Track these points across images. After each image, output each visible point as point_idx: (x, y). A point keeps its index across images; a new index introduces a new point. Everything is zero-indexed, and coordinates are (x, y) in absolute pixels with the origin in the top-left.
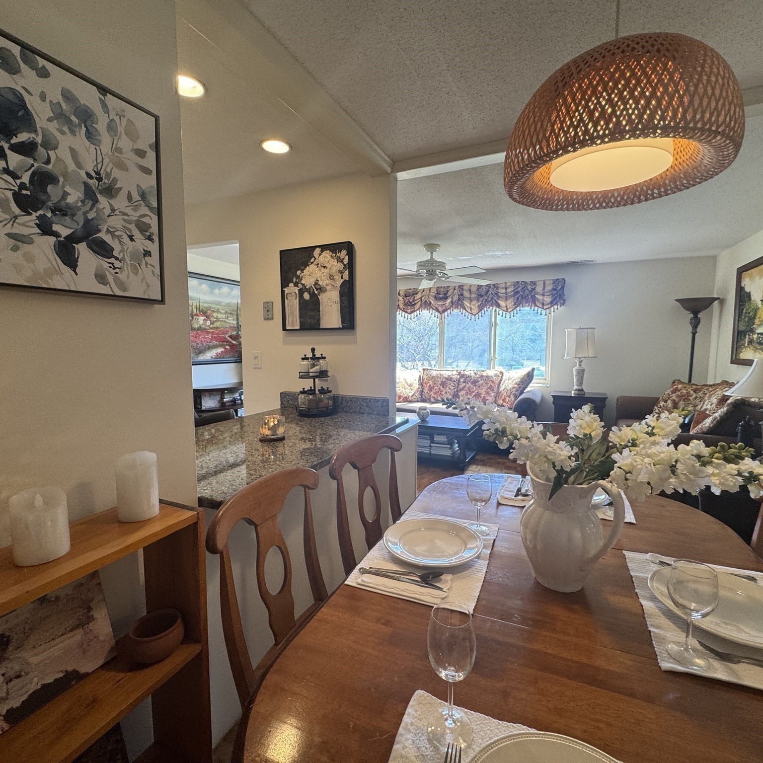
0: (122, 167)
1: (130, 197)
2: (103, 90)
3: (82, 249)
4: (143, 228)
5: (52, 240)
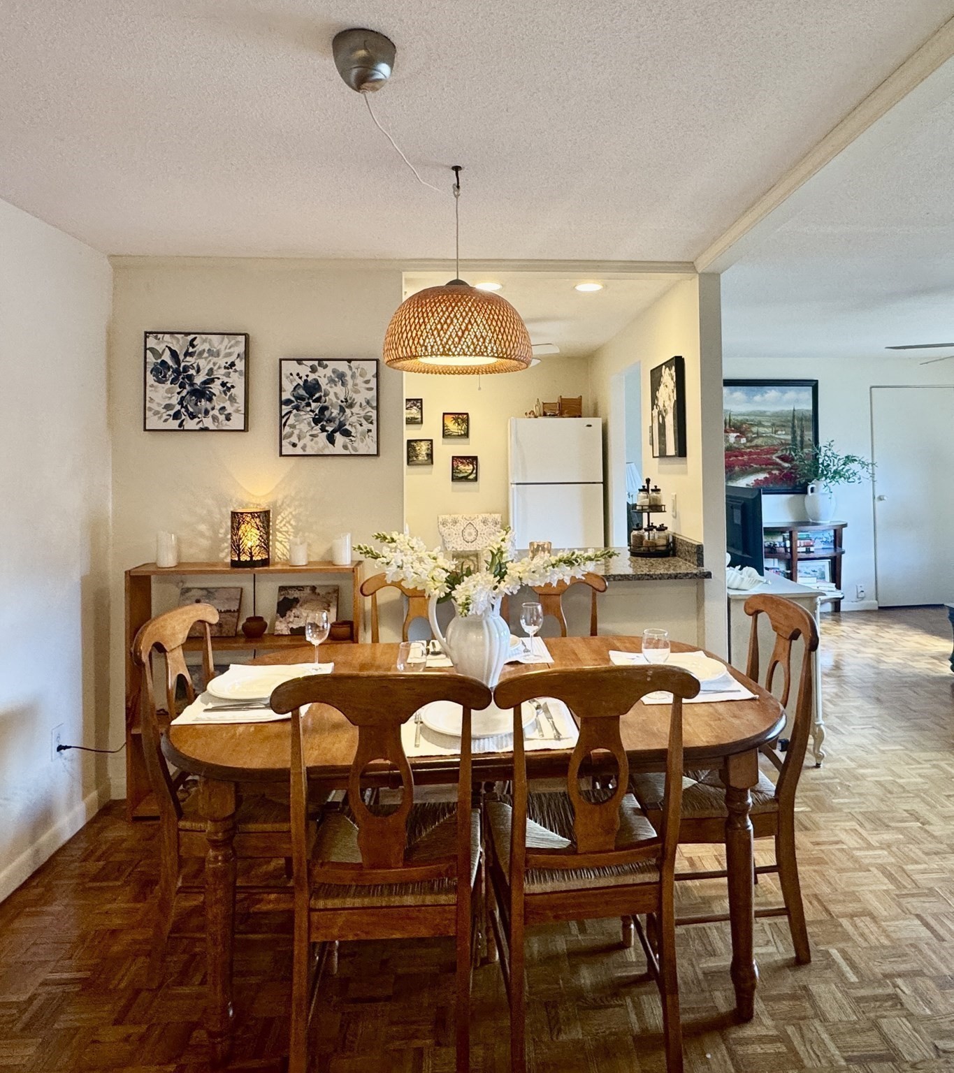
0: (357, 392)
1: (361, 406)
2: (349, 361)
3: (337, 435)
4: (367, 418)
5: (325, 433)
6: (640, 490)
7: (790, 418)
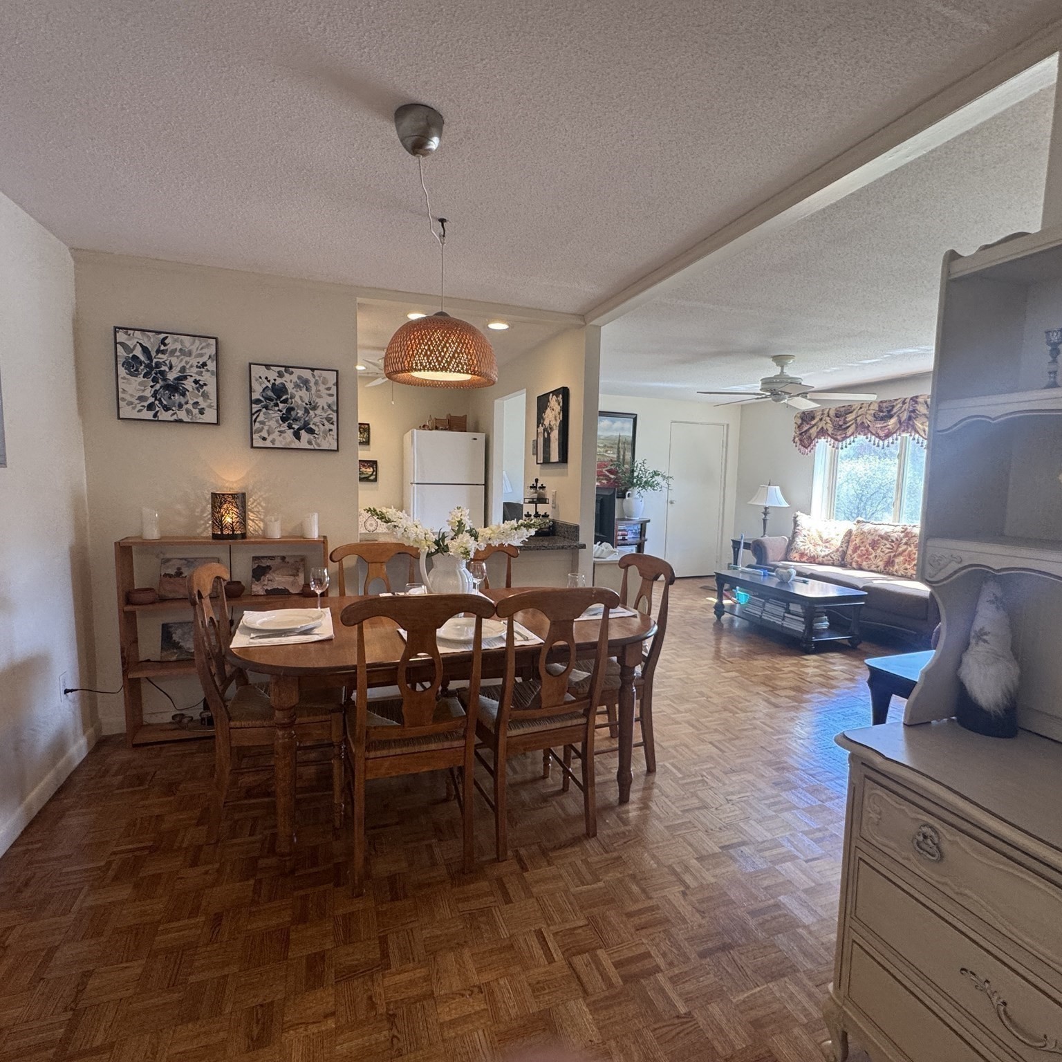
0: (320, 397)
1: (323, 408)
2: (313, 370)
3: (303, 432)
4: (329, 420)
5: (292, 430)
6: (531, 487)
7: (617, 442)
